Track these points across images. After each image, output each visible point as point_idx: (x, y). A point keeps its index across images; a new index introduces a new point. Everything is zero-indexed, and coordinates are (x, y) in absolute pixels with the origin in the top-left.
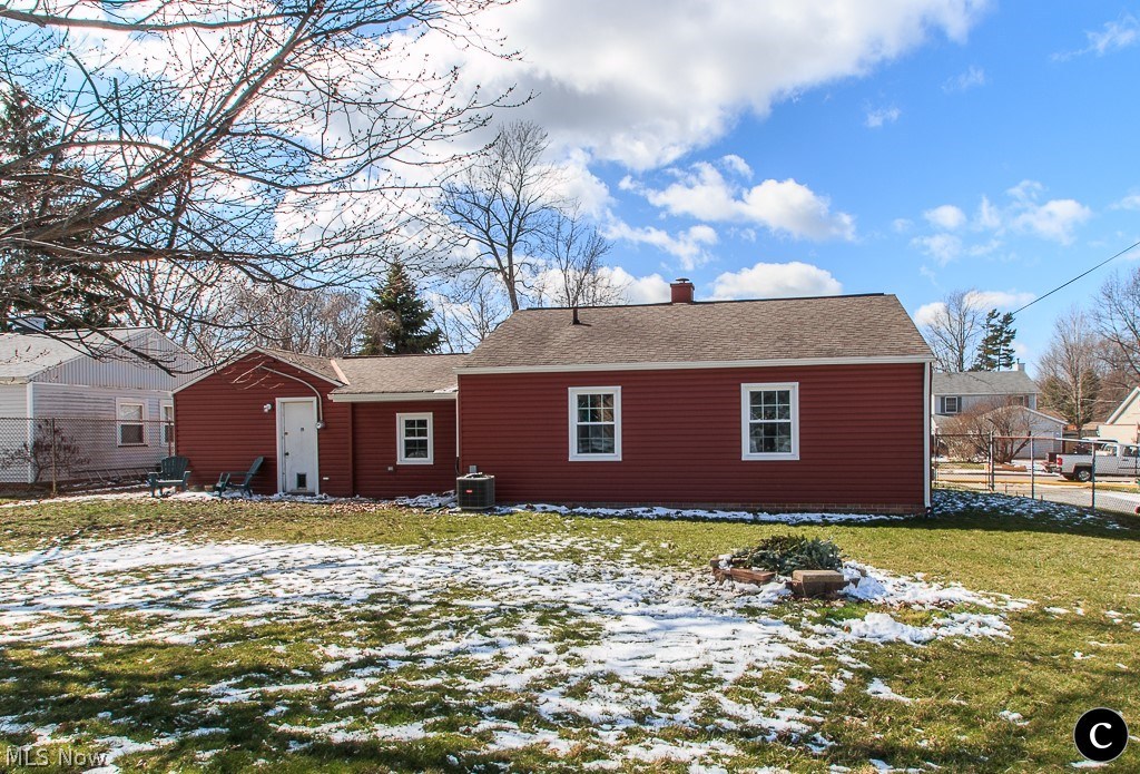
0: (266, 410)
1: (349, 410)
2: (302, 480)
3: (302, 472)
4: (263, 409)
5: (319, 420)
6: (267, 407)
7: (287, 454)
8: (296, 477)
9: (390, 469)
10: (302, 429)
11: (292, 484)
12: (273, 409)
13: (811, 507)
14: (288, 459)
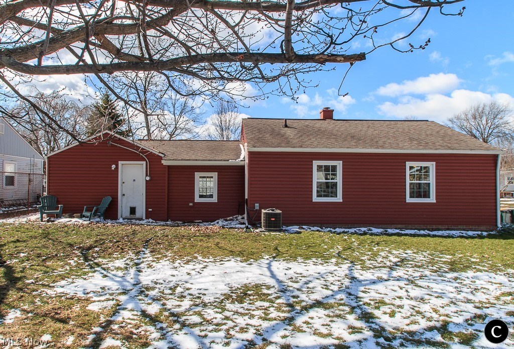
0: (113, 169)
1: (167, 170)
2: (133, 210)
3: (133, 205)
4: (111, 168)
5: (147, 175)
6: (114, 167)
7: (124, 195)
8: (129, 209)
9: (191, 204)
10: (134, 180)
11: (126, 213)
12: (117, 168)
13: (440, 227)
14: (125, 198)
